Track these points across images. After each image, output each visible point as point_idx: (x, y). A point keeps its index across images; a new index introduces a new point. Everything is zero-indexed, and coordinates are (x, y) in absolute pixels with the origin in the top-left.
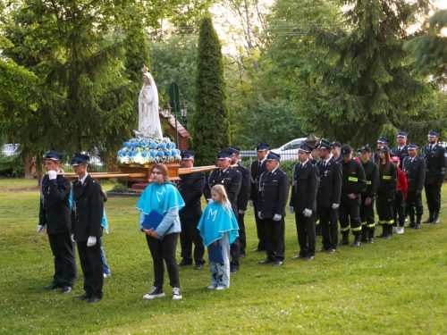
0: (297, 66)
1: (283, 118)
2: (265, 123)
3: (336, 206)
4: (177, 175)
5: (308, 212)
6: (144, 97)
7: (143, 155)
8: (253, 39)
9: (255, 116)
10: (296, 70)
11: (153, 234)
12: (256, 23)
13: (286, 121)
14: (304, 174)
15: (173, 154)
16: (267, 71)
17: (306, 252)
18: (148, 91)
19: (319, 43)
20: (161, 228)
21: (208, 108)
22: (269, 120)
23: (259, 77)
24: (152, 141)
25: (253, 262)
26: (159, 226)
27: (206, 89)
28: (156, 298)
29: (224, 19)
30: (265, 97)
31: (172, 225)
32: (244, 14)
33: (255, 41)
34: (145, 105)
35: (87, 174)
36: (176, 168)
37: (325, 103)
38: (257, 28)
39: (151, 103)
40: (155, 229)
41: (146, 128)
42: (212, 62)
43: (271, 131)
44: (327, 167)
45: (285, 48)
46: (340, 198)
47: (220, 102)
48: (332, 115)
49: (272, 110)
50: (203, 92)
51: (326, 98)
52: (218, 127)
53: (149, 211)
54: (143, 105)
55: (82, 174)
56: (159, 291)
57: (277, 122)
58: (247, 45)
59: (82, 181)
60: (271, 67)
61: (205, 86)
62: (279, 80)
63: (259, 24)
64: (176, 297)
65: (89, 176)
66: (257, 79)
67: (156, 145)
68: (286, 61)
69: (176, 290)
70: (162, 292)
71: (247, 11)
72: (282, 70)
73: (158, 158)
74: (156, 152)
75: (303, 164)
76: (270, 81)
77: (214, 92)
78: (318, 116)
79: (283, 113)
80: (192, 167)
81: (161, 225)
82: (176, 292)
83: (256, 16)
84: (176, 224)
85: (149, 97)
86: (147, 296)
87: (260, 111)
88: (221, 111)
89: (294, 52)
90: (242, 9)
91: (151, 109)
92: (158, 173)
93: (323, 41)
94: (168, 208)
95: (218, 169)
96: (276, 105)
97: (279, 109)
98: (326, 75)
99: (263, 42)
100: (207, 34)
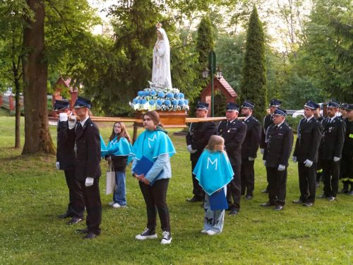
0: (323, 55)
1: (310, 89)
2: (298, 92)
3: (337, 159)
4: (184, 123)
5: (309, 163)
6: (157, 50)
7: (151, 104)
8: (295, 37)
9: (292, 88)
10: (322, 58)
11: (144, 179)
12: (298, 27)
13: (313, 91)
14: (308, 129)
15: (180, 104)
16: (302, 58)
17: (307, 198)
18: (161, 45)
19: (337, 33)
20: (151, 175)
21: (252, 77)
22: (301, 90)
23: (297, 62)
24: (161, 91)
25: (256, 204)
26: (149, 173)
27: (251, 64)
28: (148, 239)
29: (277, 25)
30: (300, 75)
31: (162, 171)
32: (290, 22)
33: (296, 39)
34: (158, 58)
35: (87, 117)
36: (184, 117)
37: (338, 76)
38: (298, 31)
39: (162, 56)
40: (145, 175)
41: (157, 79)
42: (256, 45)
43: (301, 97)
44: (332, 124)
45: (315, 43)
46: (341, 152)
47: (261, 73)
48: (343, 85)
49: (303, 84)
50: (249, 66)
51: (340, 73)
52: (258, 91)
53: (141, 156)
54: (156, 58)
55: (83, 117)
56: (151, 232)
57: (306, 92)
58: (291, 42)
59: (83, 124)
60: (305, 55)
61: (250, 62)
62: (310, 64)
63: (300, 29)
64: (164, 242)
65: (89, 119)
66: (295, 63)
67: (164, 95)
68: (315, 51)
69: (166, 234)
70: (154, 234)
71: (292, 20)
72: (313, 57)
73: (164, 106)
74: (163, 101)
75: (308, 120)
76: (304, 64)
77: (256, 66)
78: (332, 86)
79: (310, 86)
80: (206, 117)
81: (151, 171)
82: (166, 237)
83: (298, 23)
84: (165, 170)
85: (161, 51)
86: (139, 237)
87: (295, 84)
88: (261, 80)
89: (321, 45)
90: (289, 18)
91: (163, 61)
92: (148, 120)
93: (340, 31)
94: (158, 154)
95: (226, 120)
96: (306, 80)
97: (308, 83)
98: (340, 56)
99: (301, 40)
100: (254, 24)
